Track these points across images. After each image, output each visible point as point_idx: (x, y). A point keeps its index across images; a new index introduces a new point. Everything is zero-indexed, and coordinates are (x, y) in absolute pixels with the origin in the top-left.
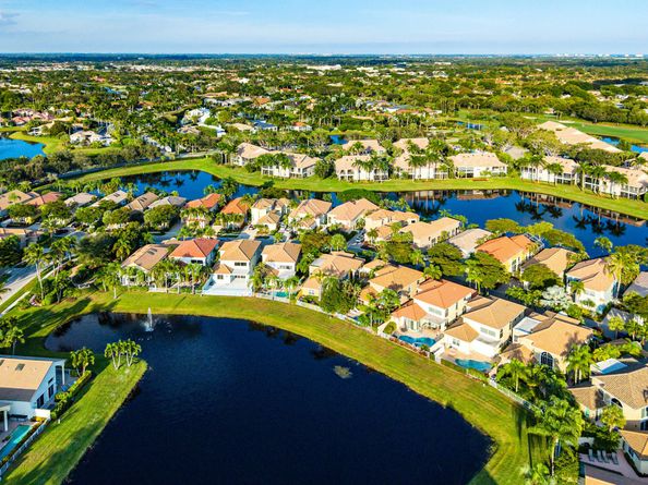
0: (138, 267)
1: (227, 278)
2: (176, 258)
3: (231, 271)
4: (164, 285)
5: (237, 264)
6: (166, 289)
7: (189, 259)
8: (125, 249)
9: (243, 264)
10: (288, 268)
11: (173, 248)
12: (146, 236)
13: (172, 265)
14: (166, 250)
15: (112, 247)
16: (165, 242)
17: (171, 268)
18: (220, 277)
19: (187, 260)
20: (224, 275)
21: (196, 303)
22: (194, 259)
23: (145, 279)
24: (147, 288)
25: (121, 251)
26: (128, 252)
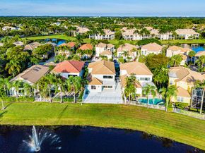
0: (24, 81)
1: (99, 87)
2: (56, 73)
3: (102, 82)
4: (48, 95)
5: (104, 77)
6: (50, 99)
7: (67, 74)
8: (15, 68)
9: (110, 77)
10: (146, 79)
11: (53, 67)
12: (32, 60)
13: (55, 78)
14: (48, 69)
15: (4, 66)
16: (46, 64)
17: (54, 81)
18: (93, 87)
19: (65, 75)
20: (97, 86)
21: (78, 111)
22: (70, 74)
23: (32, 91)
24: (33, 98)
25: (12, 68)
26: (18, 70)
